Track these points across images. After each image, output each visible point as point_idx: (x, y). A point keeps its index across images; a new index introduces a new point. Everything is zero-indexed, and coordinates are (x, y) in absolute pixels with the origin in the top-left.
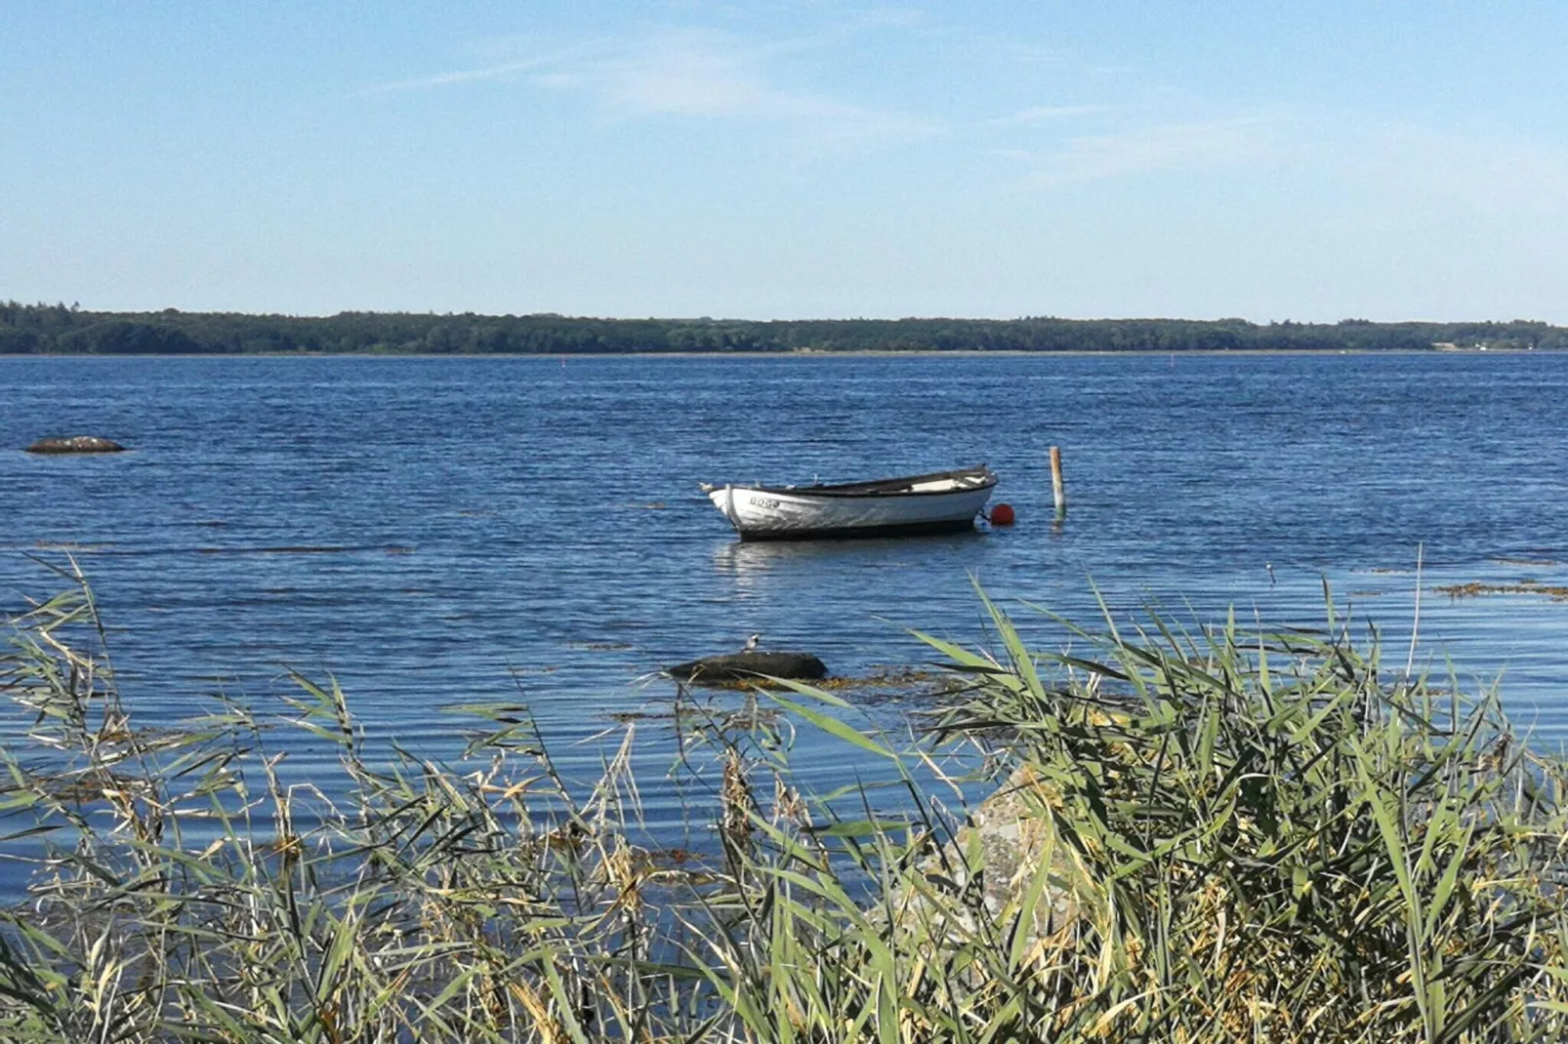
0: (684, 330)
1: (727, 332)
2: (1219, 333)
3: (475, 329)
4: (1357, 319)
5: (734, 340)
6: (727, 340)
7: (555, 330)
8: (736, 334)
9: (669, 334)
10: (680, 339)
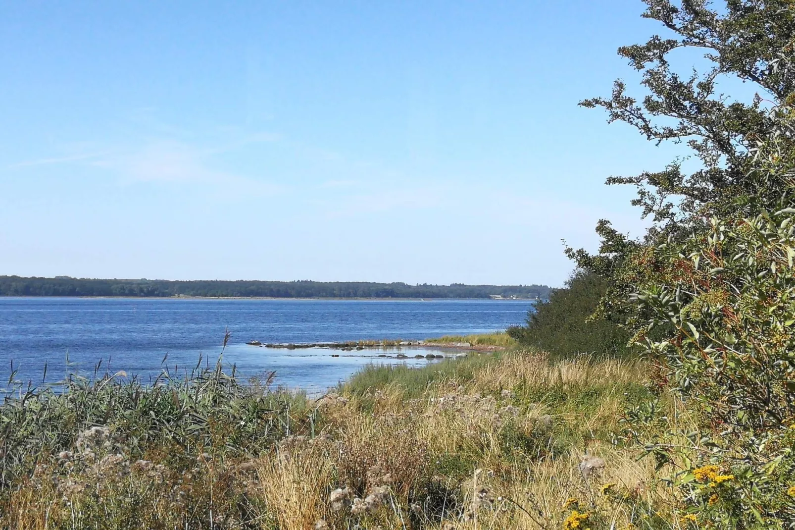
0: (119, 286)
1: (142, 286)
2: (386, 289)
3: (14, 284)
4: (458, 283)
5: (145, 290)
6: (141, 290)
7: (54, 285)
8: (146, 287)
9: (112, 287)
10: (118, 290)
